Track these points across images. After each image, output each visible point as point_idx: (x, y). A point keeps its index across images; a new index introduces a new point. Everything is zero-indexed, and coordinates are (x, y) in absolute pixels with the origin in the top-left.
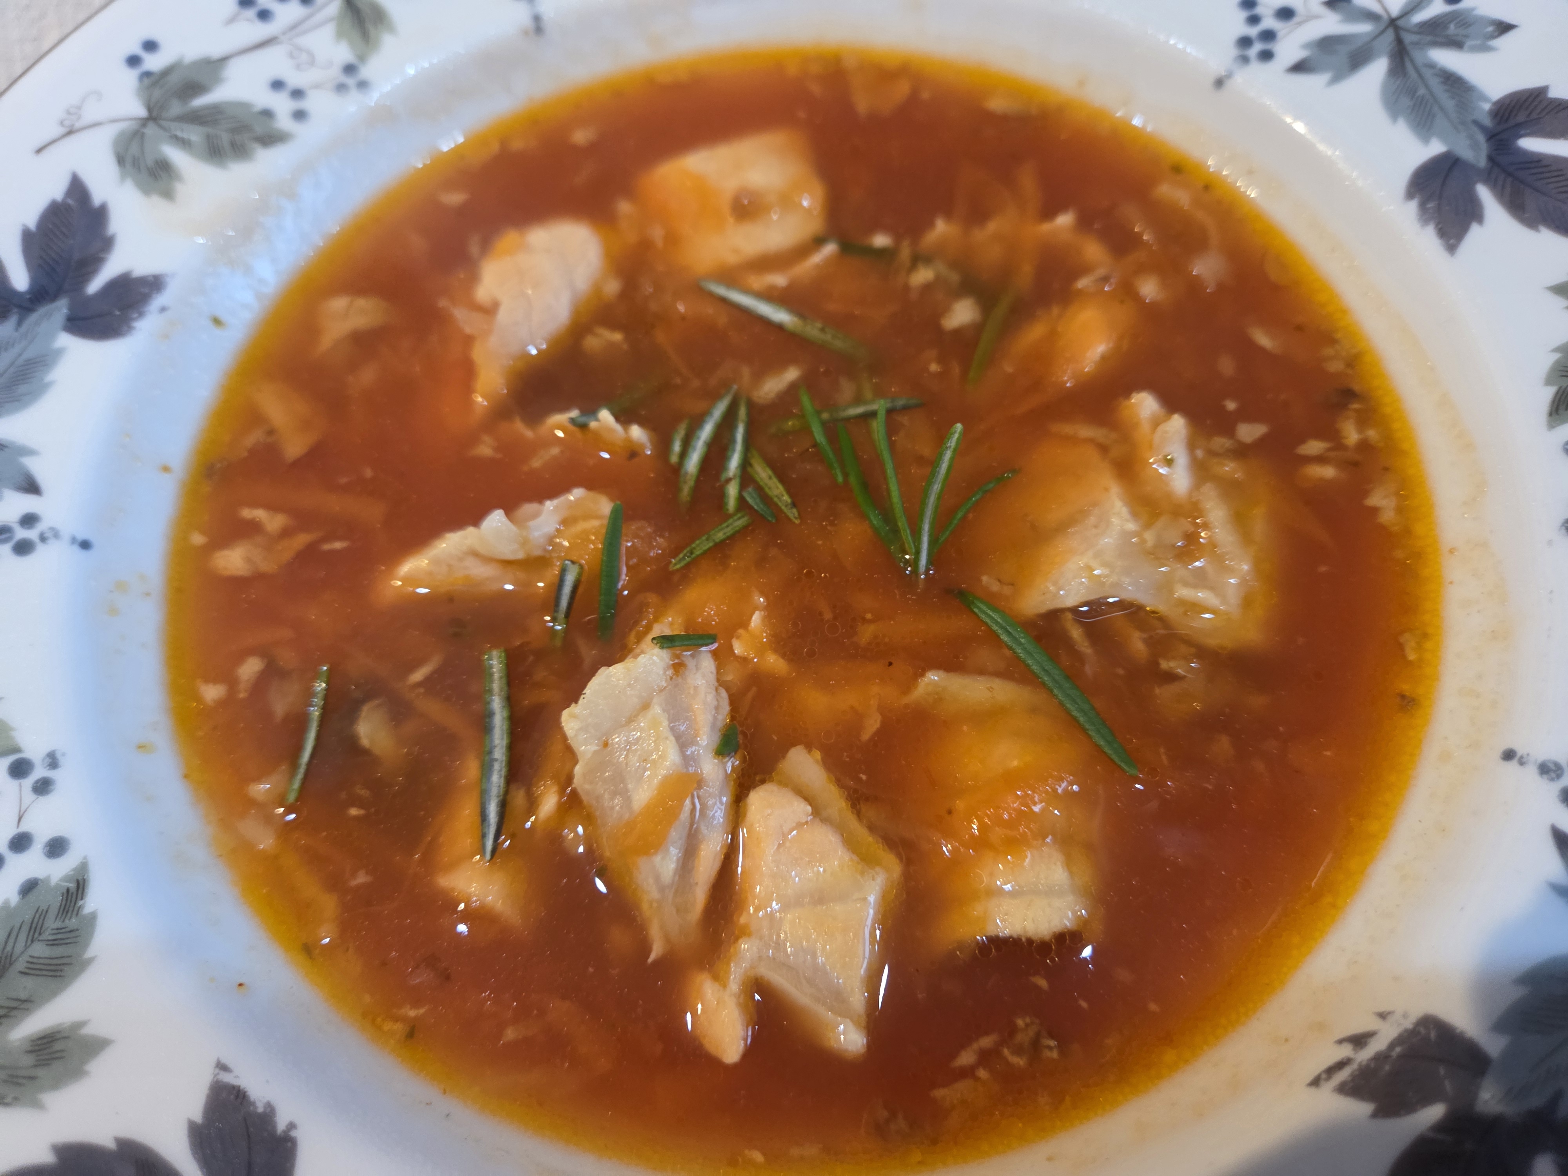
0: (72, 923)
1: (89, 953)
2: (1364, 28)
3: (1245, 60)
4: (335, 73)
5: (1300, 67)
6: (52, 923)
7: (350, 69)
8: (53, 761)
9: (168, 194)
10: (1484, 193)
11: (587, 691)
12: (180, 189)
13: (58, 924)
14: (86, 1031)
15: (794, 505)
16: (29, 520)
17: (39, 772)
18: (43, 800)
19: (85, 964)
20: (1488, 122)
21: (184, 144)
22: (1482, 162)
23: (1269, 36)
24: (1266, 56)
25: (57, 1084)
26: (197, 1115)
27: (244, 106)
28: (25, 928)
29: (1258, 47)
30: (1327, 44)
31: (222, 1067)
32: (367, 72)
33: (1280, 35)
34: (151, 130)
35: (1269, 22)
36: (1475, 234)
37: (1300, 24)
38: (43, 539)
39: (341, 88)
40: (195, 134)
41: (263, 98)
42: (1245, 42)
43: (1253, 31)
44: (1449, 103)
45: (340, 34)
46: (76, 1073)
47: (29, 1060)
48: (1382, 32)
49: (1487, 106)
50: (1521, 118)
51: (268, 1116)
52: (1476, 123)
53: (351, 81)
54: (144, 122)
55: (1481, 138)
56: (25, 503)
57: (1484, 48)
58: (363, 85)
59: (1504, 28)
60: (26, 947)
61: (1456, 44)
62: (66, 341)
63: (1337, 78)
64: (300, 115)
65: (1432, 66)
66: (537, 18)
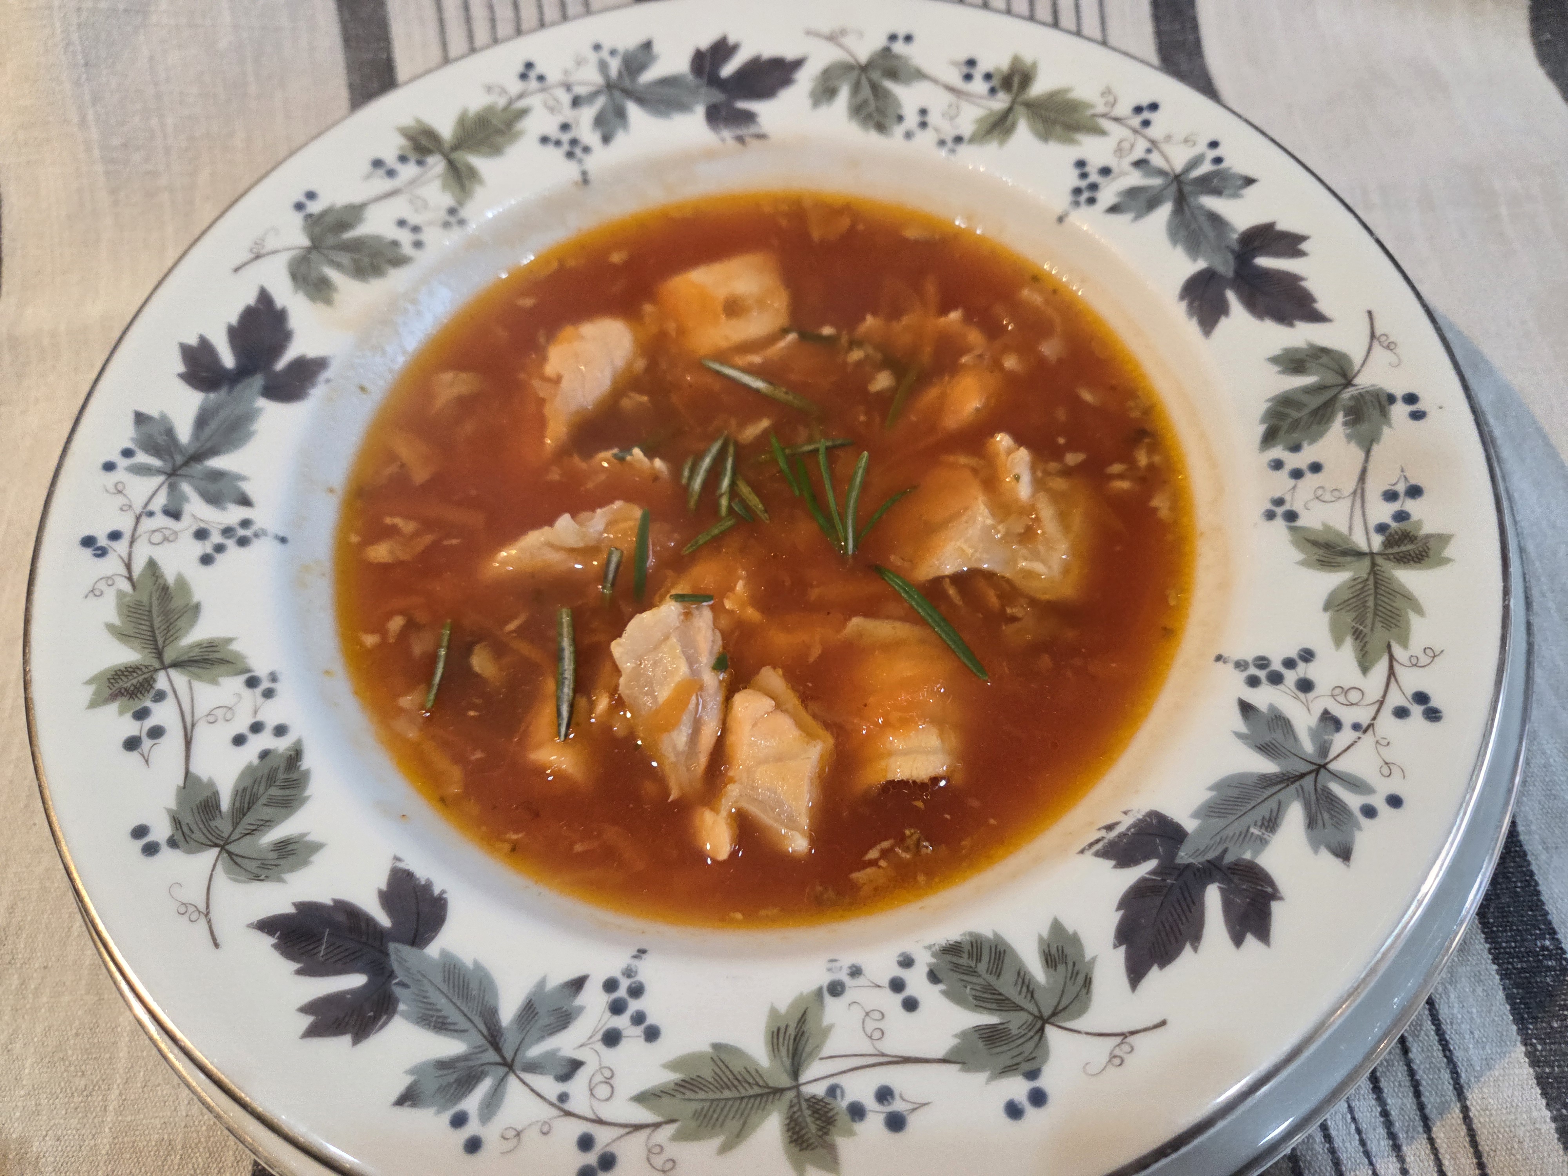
0: (294, 776)
1: (307, 793)
2: (1156, 182)
3: (1077, 204)
4: (442, 215)
5: (1114, 209)
6: (281, 776)
7: (452, 211)
8: (274, 678)
9: (328, 301)
10: (1231, 296)
11: (627, 628)
12: (337, 297)
13: (285, 776)
14: (309, 838)
15: (766, 511)
16: (246, 523)
17: (265, 684)
18: (270, 702)
19: (304, 801)
20: (1236, 247)
21: (338, 266)
22: (1230, 274)
23: (1094, 187)
24: (1092, 201)
25: (292, 869)
26: (384, 886)
27: (378, 239)
28: (265, 779)
29: (1086, 195)
30: (1132, 193)
31: (397, 859)
32: (464, 213)
33: (1101, 186)
34: (314, 256)
35: (1094, 177)
36: (1224, 324)
37: (1114, 179)
38: (256, 535)
39: (446, 225)
40: (345, 259)
41: (391, 232)
42: (1077, 191)
43: (1083, 184)
44: (1211, 234)
45: (445, 187)
46: (304, 862)
47: (274, 855)
48: (1169, 185)
49: (1235, 236)
50: (1257, 244)
51: (427, 887)
52: (1228, 247)
53: (452, 220)
54: (309, 250)
55: (1230, 257)
56: (240, 513)
57: (1236, 195)
58: (462, 222)
59: (1249, 181)
60: (266, 790)
61: (1217, 192)
62: (262, 403)
63: (1138, 217)
64: (418, 244)
65: (1201, 207)
66: (584, 174)
